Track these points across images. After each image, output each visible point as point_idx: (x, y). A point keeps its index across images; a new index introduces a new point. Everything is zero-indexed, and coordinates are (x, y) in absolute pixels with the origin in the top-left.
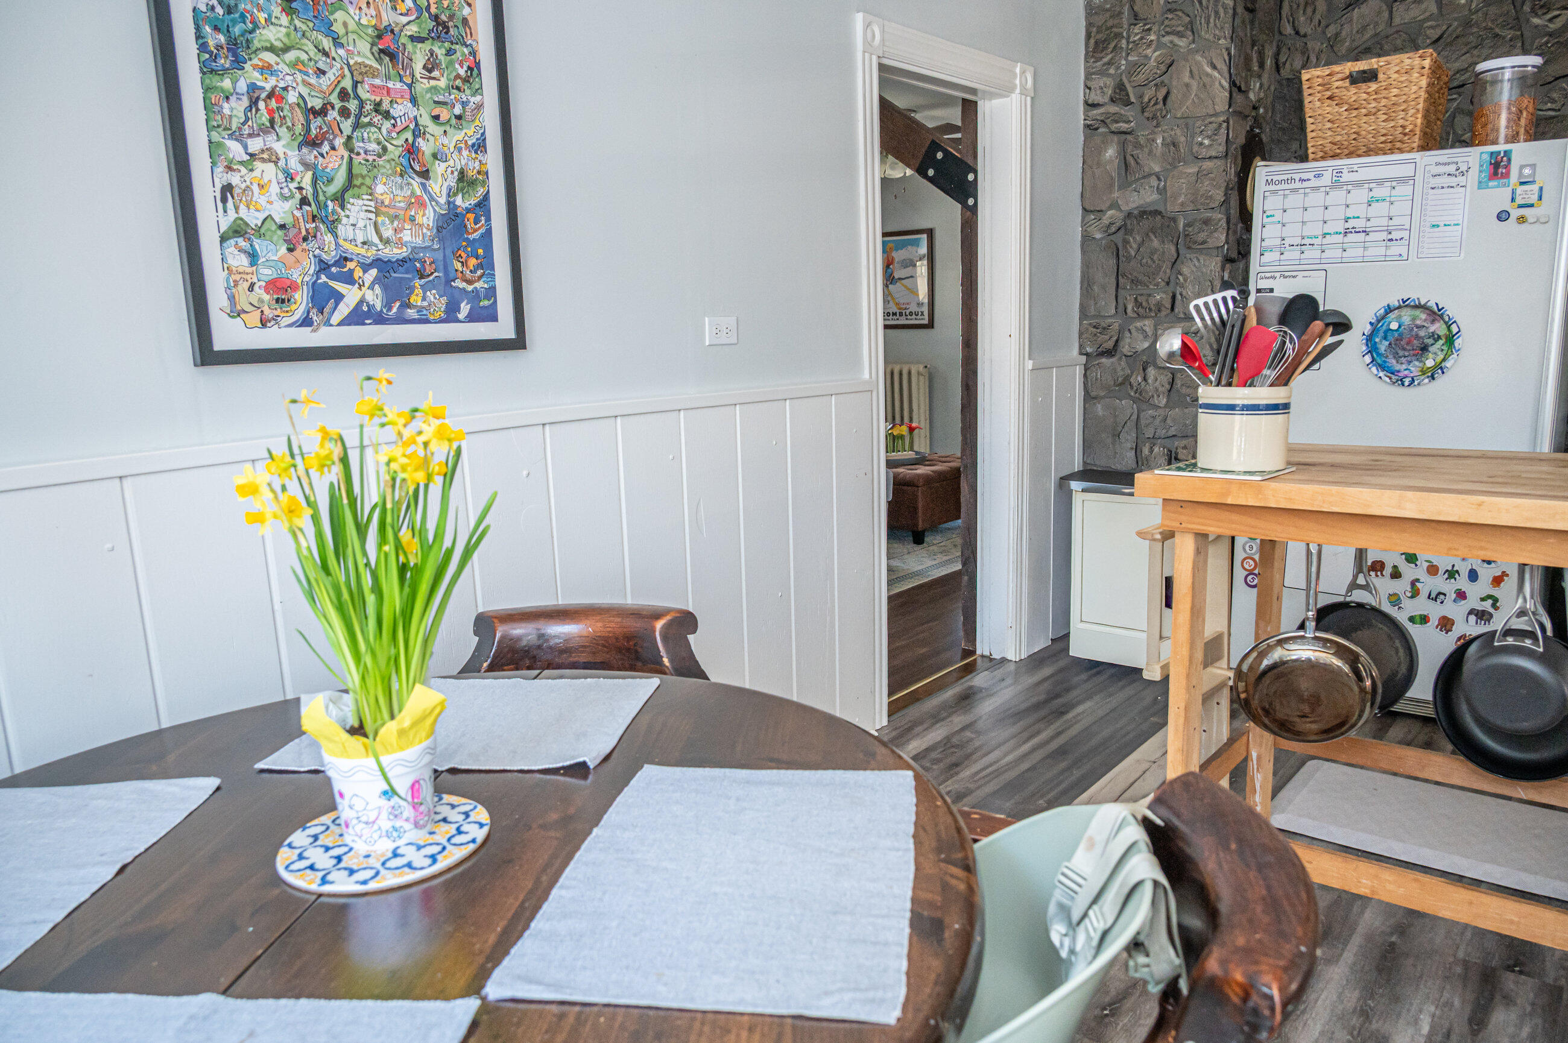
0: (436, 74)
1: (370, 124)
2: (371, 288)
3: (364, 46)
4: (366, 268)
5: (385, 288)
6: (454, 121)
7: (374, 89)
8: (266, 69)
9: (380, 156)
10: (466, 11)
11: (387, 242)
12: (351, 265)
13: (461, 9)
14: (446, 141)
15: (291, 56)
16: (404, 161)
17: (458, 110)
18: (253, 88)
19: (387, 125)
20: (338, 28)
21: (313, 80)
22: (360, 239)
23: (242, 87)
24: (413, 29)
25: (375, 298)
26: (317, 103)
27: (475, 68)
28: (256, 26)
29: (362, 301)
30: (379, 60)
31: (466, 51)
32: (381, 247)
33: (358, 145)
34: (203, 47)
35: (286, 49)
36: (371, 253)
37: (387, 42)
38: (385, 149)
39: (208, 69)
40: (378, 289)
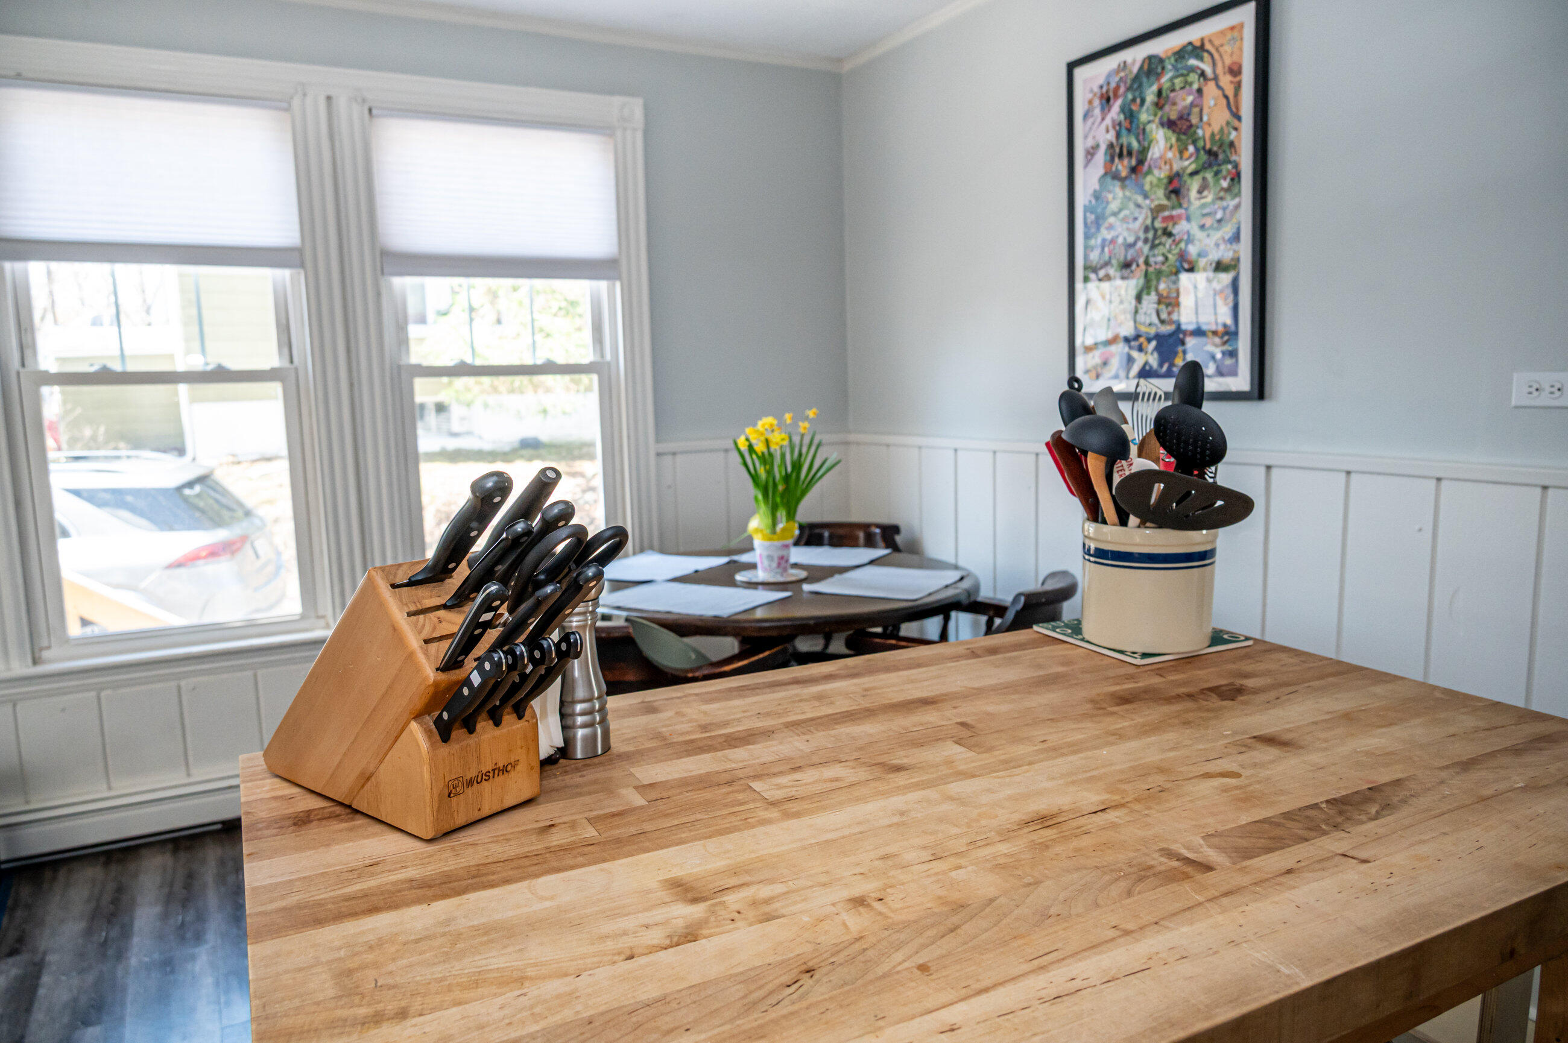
0: (1205, 193)
1: (1160, 244)
2: (1152, 353)
3: (1160, 193)
4: (1149, 340)
5: (1161, 354)
6: (1216, 225)
7: (1165, 219)
8: (1111, 227)
9: (1163, 263)
10: (1233, 134)
11: (1162, 322)
12: (1142, 340)
13: (1229, 133)
14: (1207, 241)
15: (1122, 215)
16: (1178, 264)
17: (1219, 215)
18: (1104, 240)
19: (1170, 241)
20: (1147, 187)
21: (1131, 226)
22: (1148, 322)
23: (1099, 241)
24: (1193, 168)
25: (1153, 360)
26: (1131, 240)
27: (1236, 177)
28: (1108, 203)
29: (1146, 363)
30: (1168, 198)
31: (1230, 167)
32: (1159, 325)
33: (1152, 260)
34: (1086, 224)
35: (1120, 210)
36: (1152, 331)
37: (1176, 184)
38: (1167, 258)
39: (1087, 237)
40: (1156, 355)
